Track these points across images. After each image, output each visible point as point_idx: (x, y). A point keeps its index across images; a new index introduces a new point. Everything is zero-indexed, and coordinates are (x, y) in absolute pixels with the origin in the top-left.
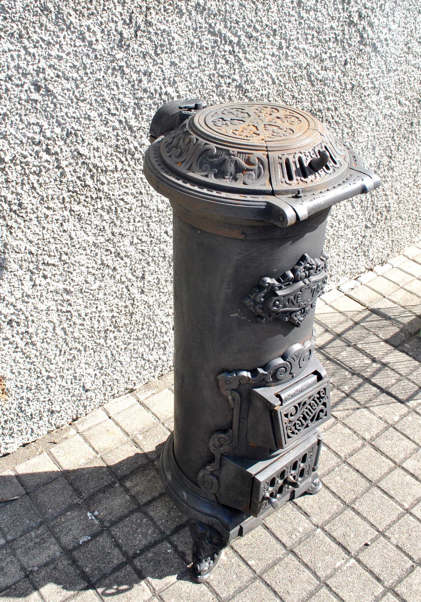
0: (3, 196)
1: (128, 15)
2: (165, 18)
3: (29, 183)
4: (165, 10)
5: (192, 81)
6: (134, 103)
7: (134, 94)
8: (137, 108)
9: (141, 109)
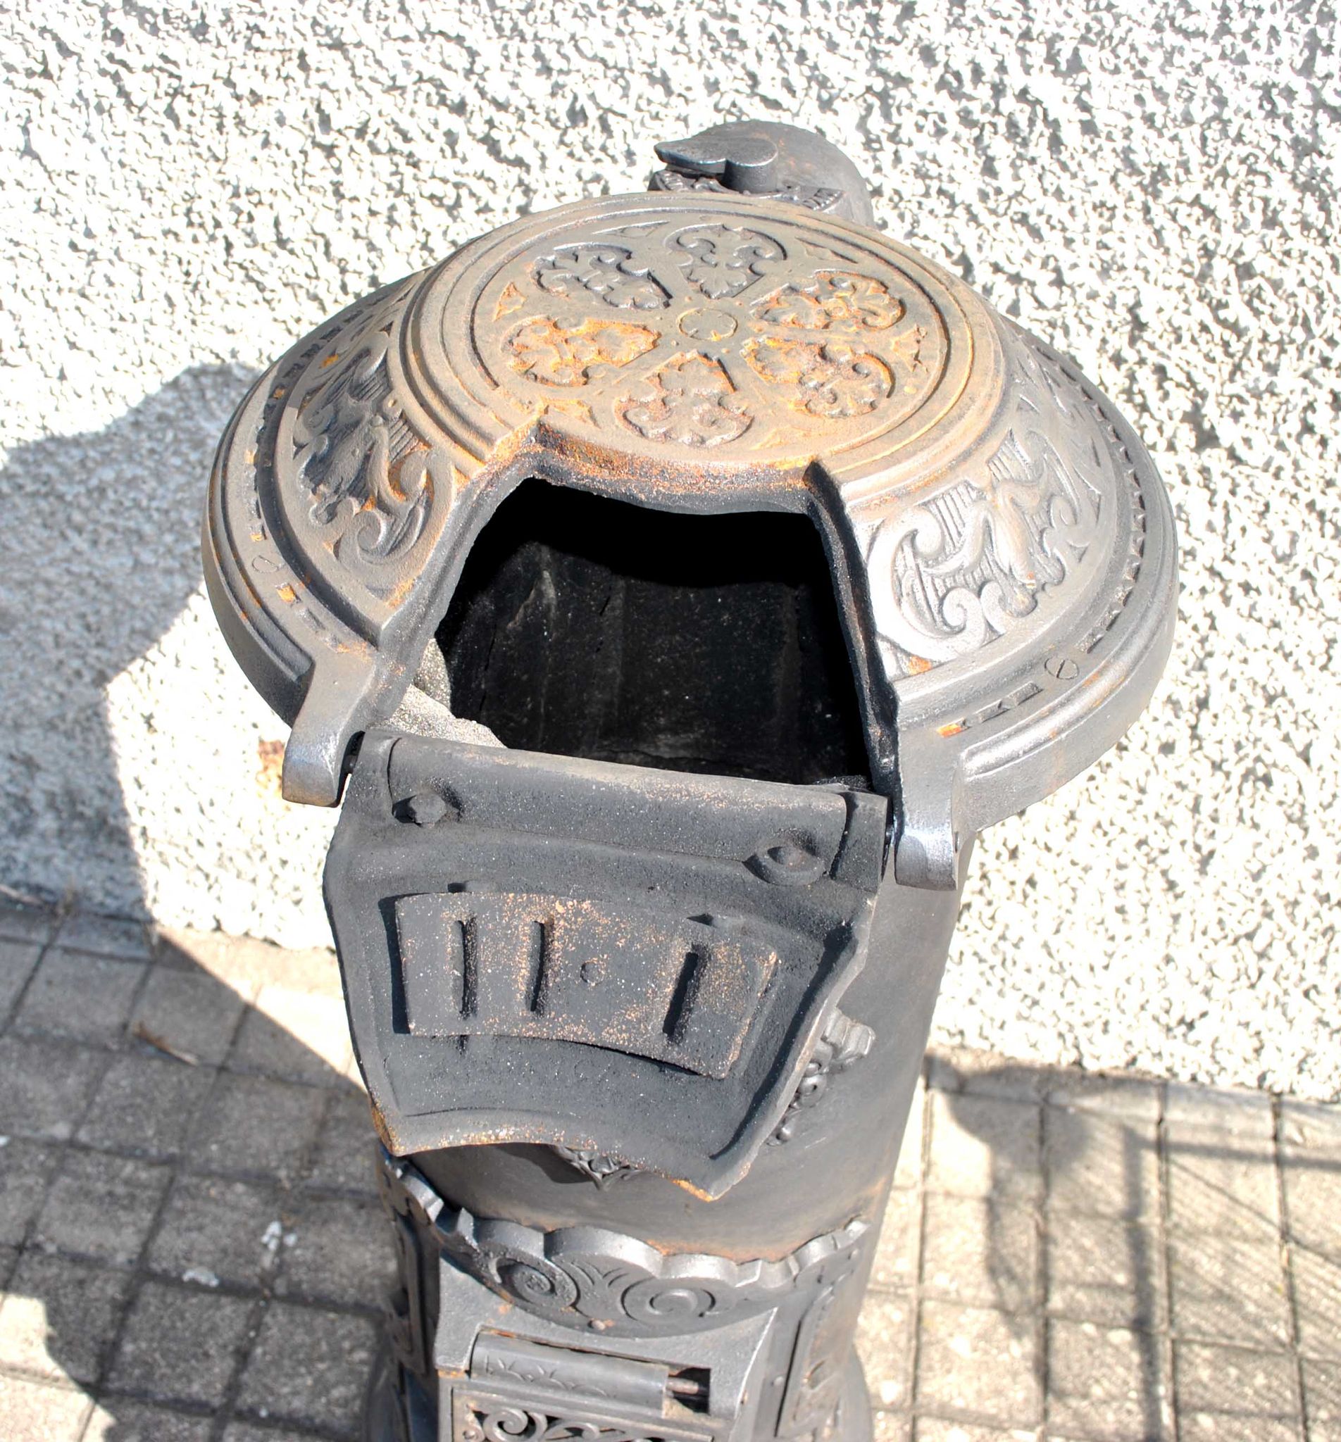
0: (322, 235)
3: (415, 227)
5: (1170, 85)
6: (869, 89)
7: (875, 53)
8: (876, 111)
9: (896, 118)
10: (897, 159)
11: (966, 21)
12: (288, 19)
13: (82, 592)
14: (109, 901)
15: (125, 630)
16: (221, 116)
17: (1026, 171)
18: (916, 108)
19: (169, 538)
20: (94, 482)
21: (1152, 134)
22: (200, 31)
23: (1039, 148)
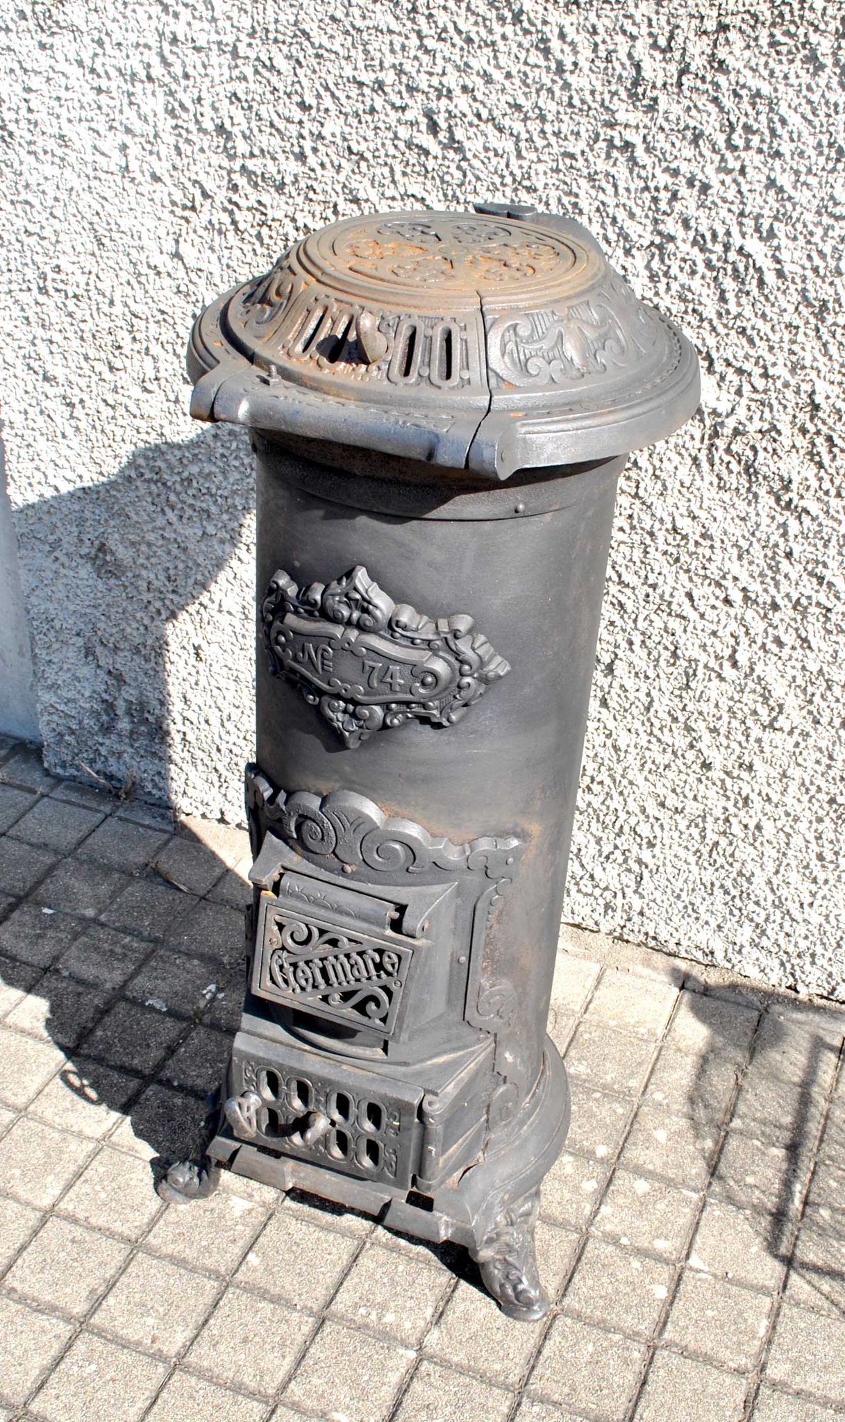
1: (668, 28)
2: (766, 64)
4: (774, 44)
5: (827, 250)
6: (652, 243)
7: (656, 221)
8: (657, 258)
9: (667, 261)
10: (668, 289)
11: (708, 203)
12: (330, 183)
13: (169, 553)
14: (154, 792)
15: (191, 581)
16: (287, 240)
17: (744, 300)
18: (679, 255)
19: (225, 517)
20: (185, 474)
21: (819, 281)
22: (280, 188)
23: (753, 287)
